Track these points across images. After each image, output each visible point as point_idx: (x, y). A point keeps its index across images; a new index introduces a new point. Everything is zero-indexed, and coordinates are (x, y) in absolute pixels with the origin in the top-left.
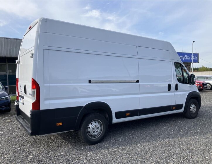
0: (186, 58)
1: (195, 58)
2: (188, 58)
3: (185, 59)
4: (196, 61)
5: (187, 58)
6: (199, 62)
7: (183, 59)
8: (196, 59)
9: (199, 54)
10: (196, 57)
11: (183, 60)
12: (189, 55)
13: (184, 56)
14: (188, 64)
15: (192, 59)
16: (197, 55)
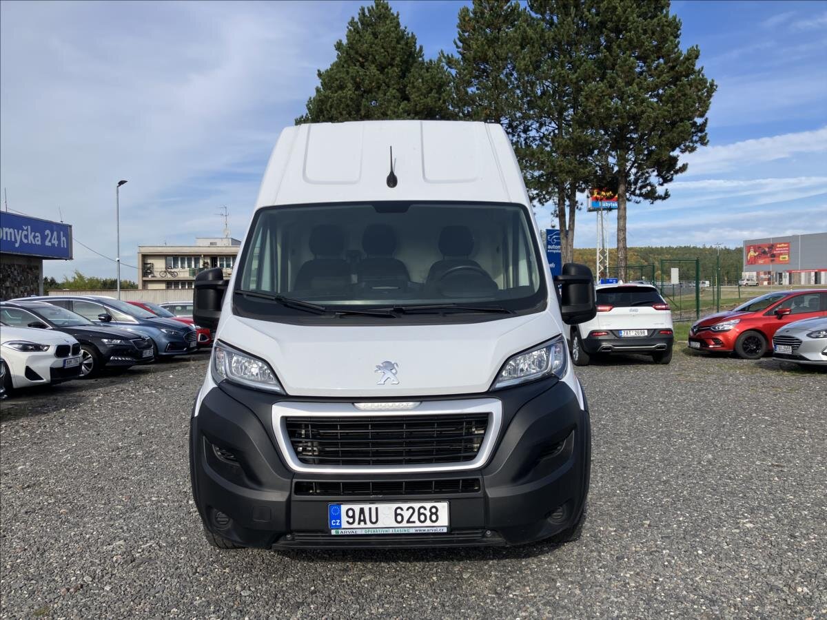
0: (26, 237)
1: (59, 239)
2: (34, 239)
3: (25, 241)
4: (64, 253)
5: (31, 237)
6: (71, 258)
7: (16, 241)
8: (64, 245)
9: (70, 226)
10: (63, 239)
11: (17, 245)
12: (39, 226)
13: (19, 228)
14: (32, 263)
15: (48, 243)
16: (65, 230)
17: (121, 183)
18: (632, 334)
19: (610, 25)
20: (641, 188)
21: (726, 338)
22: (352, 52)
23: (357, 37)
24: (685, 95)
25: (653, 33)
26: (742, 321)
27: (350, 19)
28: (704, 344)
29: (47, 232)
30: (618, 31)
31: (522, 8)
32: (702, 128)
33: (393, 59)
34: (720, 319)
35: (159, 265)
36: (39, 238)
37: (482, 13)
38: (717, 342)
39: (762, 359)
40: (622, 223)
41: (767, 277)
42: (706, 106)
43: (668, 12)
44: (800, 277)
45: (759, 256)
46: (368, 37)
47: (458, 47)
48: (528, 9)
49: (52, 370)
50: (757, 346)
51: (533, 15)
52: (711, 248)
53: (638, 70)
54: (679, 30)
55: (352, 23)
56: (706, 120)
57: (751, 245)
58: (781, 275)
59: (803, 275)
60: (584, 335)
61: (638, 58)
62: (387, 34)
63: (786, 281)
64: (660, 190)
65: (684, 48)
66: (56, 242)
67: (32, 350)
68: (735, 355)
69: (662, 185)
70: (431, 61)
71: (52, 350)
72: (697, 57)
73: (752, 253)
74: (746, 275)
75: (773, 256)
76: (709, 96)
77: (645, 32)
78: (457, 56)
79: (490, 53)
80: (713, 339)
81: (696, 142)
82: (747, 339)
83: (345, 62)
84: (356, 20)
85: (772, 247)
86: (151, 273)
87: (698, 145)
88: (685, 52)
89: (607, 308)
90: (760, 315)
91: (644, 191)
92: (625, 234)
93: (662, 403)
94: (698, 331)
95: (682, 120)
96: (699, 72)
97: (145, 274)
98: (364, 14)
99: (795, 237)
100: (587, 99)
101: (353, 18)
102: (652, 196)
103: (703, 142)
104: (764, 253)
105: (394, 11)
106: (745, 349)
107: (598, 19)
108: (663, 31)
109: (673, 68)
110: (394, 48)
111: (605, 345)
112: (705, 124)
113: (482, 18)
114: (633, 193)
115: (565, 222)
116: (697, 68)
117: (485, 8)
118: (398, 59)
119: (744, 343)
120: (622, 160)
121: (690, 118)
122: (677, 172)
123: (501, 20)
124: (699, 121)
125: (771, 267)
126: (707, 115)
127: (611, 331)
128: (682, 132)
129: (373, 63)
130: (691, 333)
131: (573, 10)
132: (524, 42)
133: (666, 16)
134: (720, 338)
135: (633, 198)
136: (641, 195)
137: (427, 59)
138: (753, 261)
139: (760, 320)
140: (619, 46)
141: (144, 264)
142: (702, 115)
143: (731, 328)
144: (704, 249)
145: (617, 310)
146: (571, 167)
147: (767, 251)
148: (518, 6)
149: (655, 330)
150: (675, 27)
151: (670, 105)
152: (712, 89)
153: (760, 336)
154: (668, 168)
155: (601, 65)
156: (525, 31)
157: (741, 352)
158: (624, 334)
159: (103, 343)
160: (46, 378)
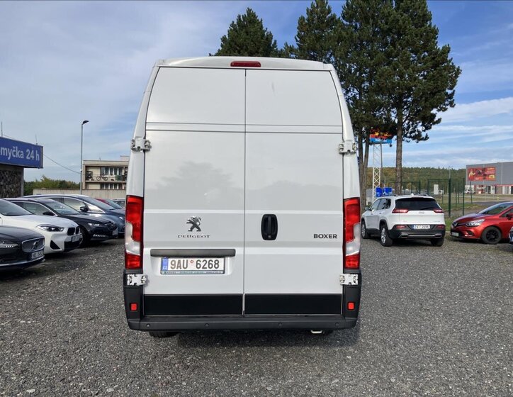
0: (15, 153)
1: (35, 155)
2: (19, 155)
3: (14, 156)
4: (38, 164)
5: (17, 154)
6: (42, 168)
7: (8, 156)
8: (37, 158)
9: (42, 147)
10: (37, 155)
11: (9, 158)
12: (23, 146)
13: (11, 148)
14: (17, 170)
15: (28, 158)
16: (39, 149)
17: (85, 122)
18: (421, 227)
19: (394, 31)
20: (411, 133)
21: (476, 231)
22: (233, 44)
23: (236, 34)
24: (441, 76)
25: (421, 36)
26: (486, 220)
27: (231, 22)
28: (461, 234)
29: (28, 150)
30: (399, 35)
31: (337, 17)
32: (451, 96)
33: (259, 49)
34: (472, 219)
35: (96, 173)
36: (23, 154)
37: (313, 20)
38: (470, 233)
39: (498, 245)
40: (399, 154)
41: (481, 188)
42: (454, 83)
43: (431, 24)
44: (502, 189)
45: (476, 176)
46: (243, 34)
47: (297, 41)
48: (341, 18)
49: (66, 243)
50: (496, 236)
51: (345, 22)
52: (443, 169)
53: (412, 59)
54: (437, 34)
55: (233, 25)
56: (454, 91)
57: (471, 168)
58: (490, 187)
59: (504, 188)
60: (390, 228)
61: (412, 52)
62: (255, 33)
63: (493, 192)
64: (424, 135)
65: (440, 46)
66: (33, 157)
67: (54, 230)
68: (481, 242)
69: (424, 131)
70: (282, 50)
71: (65, 231)
72: (449, 52)
73: (471, 173)
74: (467, 187)
75: (485, 175)
76: (457, 76)
77: (417, 36)
78: (296, 47)
79: (318, 46)
80: (468, 231)
81: (447, 105)
82: (490, 231)
83: (228, 50)
84: (235, 23)
85: (484, 170)
86: (91, 177)
87: (448, 107)
88: (441, 48)
89: (405, 211)
90: (497, 217)
91: (413, 134)
92: (401, 162)
93: (450, 272)
94: (458, 225)
95: (439, 91)
96: (450, 61)
97: (87, 178)
98: (240, 19)
99: (499, 164)
100: (380, 77)
101: (233, 22)
102: (418, 137)
103: (452, 105)
104: (480, 173)
105: (259, 18)
106: (488, 238)
107: (387, 27)
108: (427, 35)
109: (433, 58)
110: (260, 42)
111: (403, 234)
112: (453, 94)
113: (313, 23)
114: (406, 136)
115: (362, 153)
116: (448, 59)
117: (315, 17)
118: (261, 49)
119: (487, 234)
120: (399, 115)
121: (444, 90)
122: (434, 123)
123: (324, 25)
124: (449, 92)
125: (484, 183)
126: (454, 89)
127: (408, 225)
128: (439, 99)
129: (246, 50)
130: (452, 227)
131: (371, 21)
132: (340, 39)
133: (430, 26)
134: (472, 230)
135: (406, 139)
136: (410, 137)
137: (279, 49)
138: (472, 178)
139: (498, 220)
140: (400, 44)
141: (87, 172)
142: (451, 88)
143: (479, 224)
144: (439, 169)
145: (411, 212)
146: (369, 119)
147: (481, 172)
148: (335, 16)
149: (435, 225)
150: (435, 32)
151: (432, 82)
152: (458, 72)
153: (497, 230)
154: (429, 121)
155: (388, 55)
156: (341, 33)
157: (485, 239)
158: (415, 227)
159: (89, 226)
160: (62, 248)
